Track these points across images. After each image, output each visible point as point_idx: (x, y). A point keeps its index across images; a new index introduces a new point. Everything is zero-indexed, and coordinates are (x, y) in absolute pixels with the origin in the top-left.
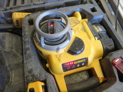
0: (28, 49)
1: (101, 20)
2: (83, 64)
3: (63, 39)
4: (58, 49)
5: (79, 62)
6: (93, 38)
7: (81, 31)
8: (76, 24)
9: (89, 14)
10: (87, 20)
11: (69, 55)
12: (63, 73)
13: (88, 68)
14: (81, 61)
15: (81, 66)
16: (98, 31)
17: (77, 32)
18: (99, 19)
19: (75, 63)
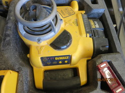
0: (9, 35)
1: (101, 15)
2: (66, 62)
3: (48, 30)
4: (39, 40)
5: (61, 58)
6: (84, 35)
7: (73, 24)
8: (70, 15)
9: (88, 5)
10: (84, 12)
11: (51, 49)
12: (43, 67)
13: (72, 66)
14: (64, 58)
15: (63, 63)
16: (93, 27)
17: (67, 25)
18: (98, 14)
19: (56, 59)
